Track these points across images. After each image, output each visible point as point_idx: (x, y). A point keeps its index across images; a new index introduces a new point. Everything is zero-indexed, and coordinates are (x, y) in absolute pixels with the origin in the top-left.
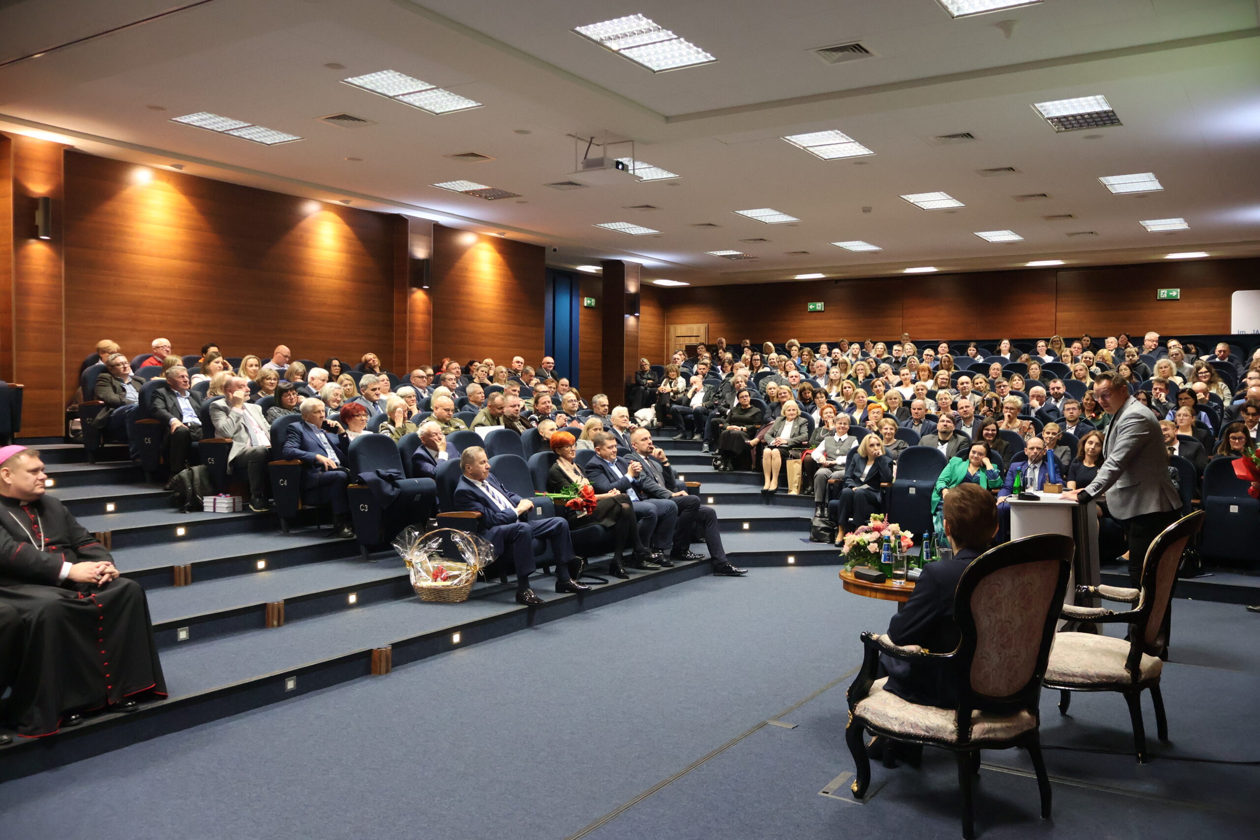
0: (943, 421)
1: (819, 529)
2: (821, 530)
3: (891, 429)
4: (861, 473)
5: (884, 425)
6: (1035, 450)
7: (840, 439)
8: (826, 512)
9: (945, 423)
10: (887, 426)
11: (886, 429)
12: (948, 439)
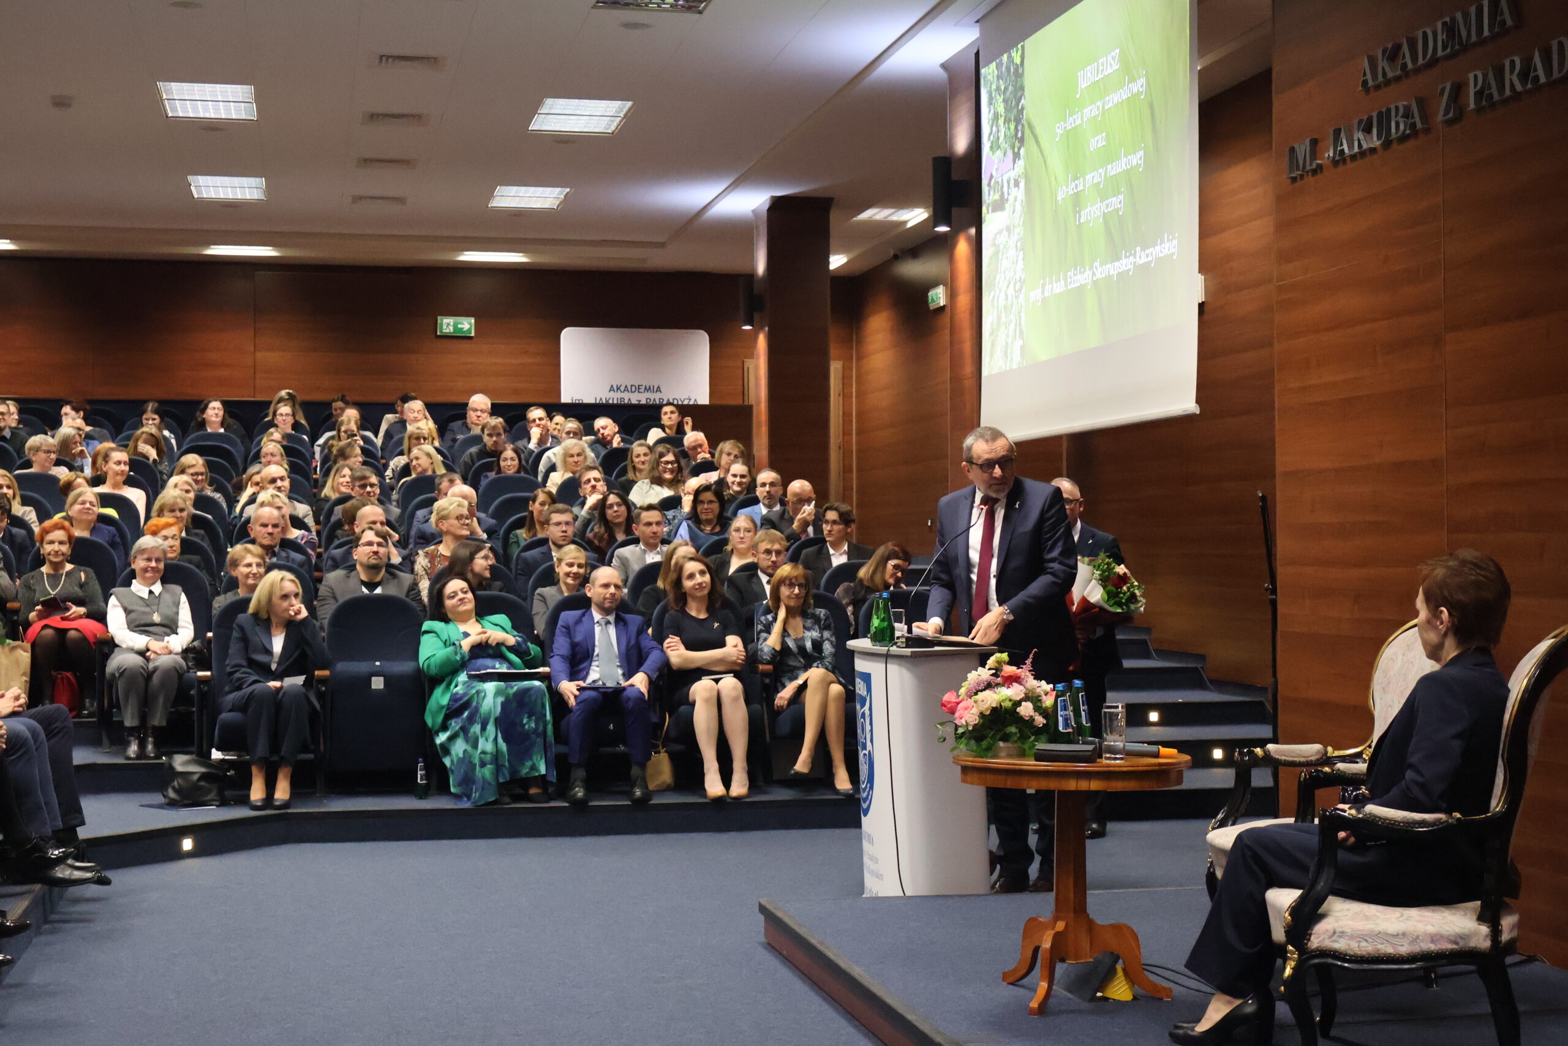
0: (370, 544)
1: (196, 777)
2: (199, 779)
3: (258, 565)
4: (269, 652)
5: (244, 558)
6: (612, 590)
7: (151, 592)
8: (150, 747)
9: (375, 548)
10: (249, 559)
11: (249, 565)
12: (378, 579)
